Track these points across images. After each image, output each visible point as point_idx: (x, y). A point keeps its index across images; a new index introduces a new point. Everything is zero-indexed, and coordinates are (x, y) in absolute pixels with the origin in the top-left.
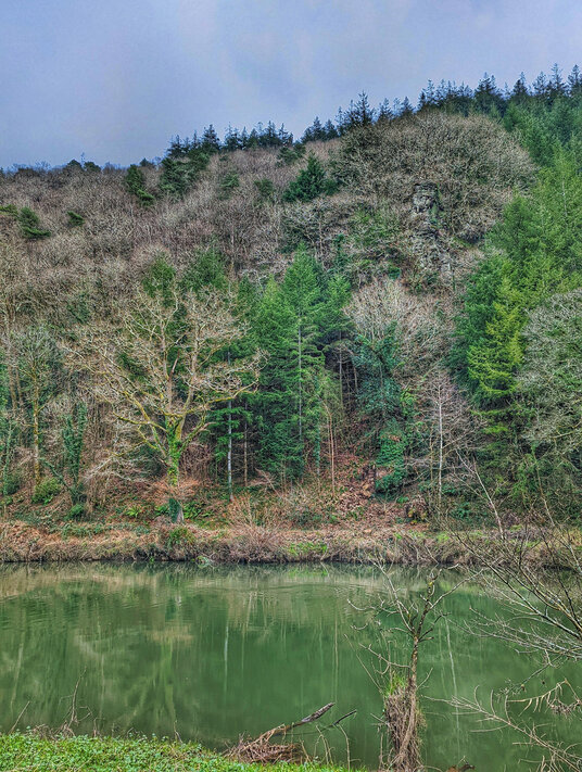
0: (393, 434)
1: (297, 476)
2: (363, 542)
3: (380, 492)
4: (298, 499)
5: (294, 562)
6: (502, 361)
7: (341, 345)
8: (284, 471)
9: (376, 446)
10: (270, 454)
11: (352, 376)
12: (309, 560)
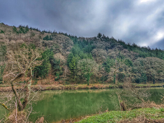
0: (58, 73)
1: (45, 77)
2: (57, 87)
3: (56, 80)
4: (45, 81)
5: (46, 90)
6: (73, 65)
7: (52, 60)
8: (43, 77)
9: (55, 74)
10: (40, 74)
11: (53, 65)
12: (48, 89)
